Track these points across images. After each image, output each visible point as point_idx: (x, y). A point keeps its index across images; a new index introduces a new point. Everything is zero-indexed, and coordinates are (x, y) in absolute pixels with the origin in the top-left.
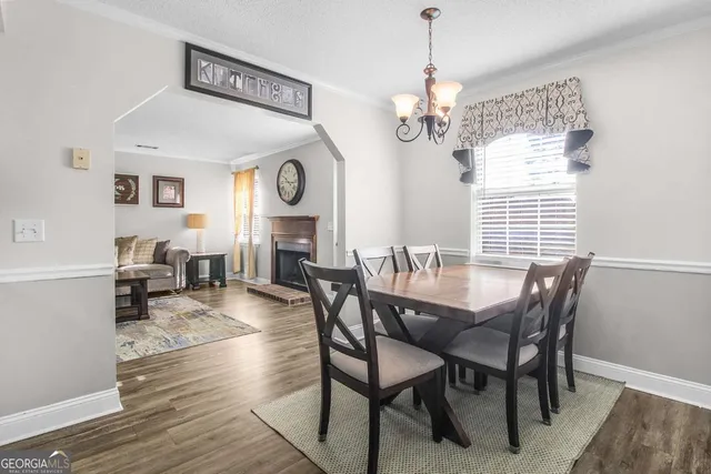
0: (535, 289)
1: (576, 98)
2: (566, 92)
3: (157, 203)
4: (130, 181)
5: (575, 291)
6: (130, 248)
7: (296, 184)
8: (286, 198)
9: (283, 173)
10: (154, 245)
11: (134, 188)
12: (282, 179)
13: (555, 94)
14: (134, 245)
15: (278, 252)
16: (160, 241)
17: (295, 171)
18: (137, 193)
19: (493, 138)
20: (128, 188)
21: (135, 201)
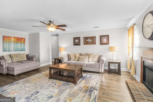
3: (101, 43)
4: (94, 38)
6: (91, 57)
10: (98, 56)
11: (95, 40)
14: (92, 56)
16: (100, 55)
18: (95, 41)
20: (93, 40)
21: (95, 43)
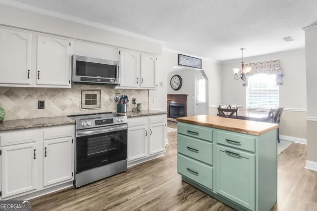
0: (271, 115)
1: (279, 66)
2: (276, 63)
5: (280, 116)
7: (179, 83)
8: (174, 88)
9: (173, 79)
12: (172, 81)
13: (272, 64)
15: (169, 106)
17: (178, 79)
19: (254, 74)
